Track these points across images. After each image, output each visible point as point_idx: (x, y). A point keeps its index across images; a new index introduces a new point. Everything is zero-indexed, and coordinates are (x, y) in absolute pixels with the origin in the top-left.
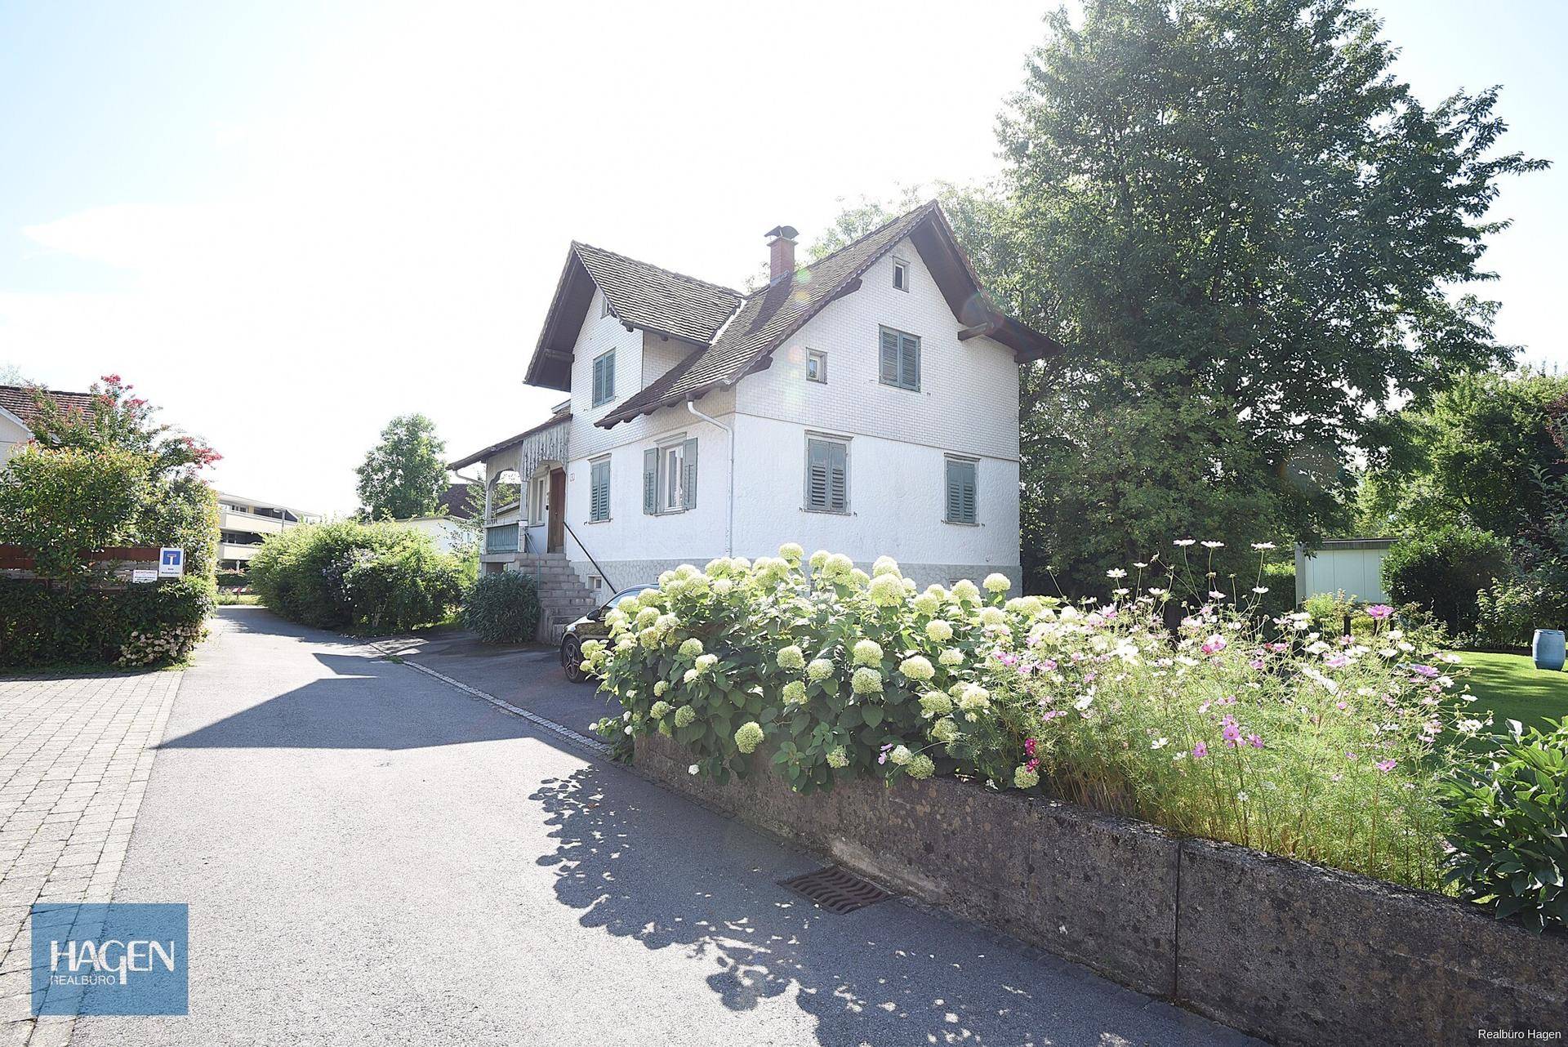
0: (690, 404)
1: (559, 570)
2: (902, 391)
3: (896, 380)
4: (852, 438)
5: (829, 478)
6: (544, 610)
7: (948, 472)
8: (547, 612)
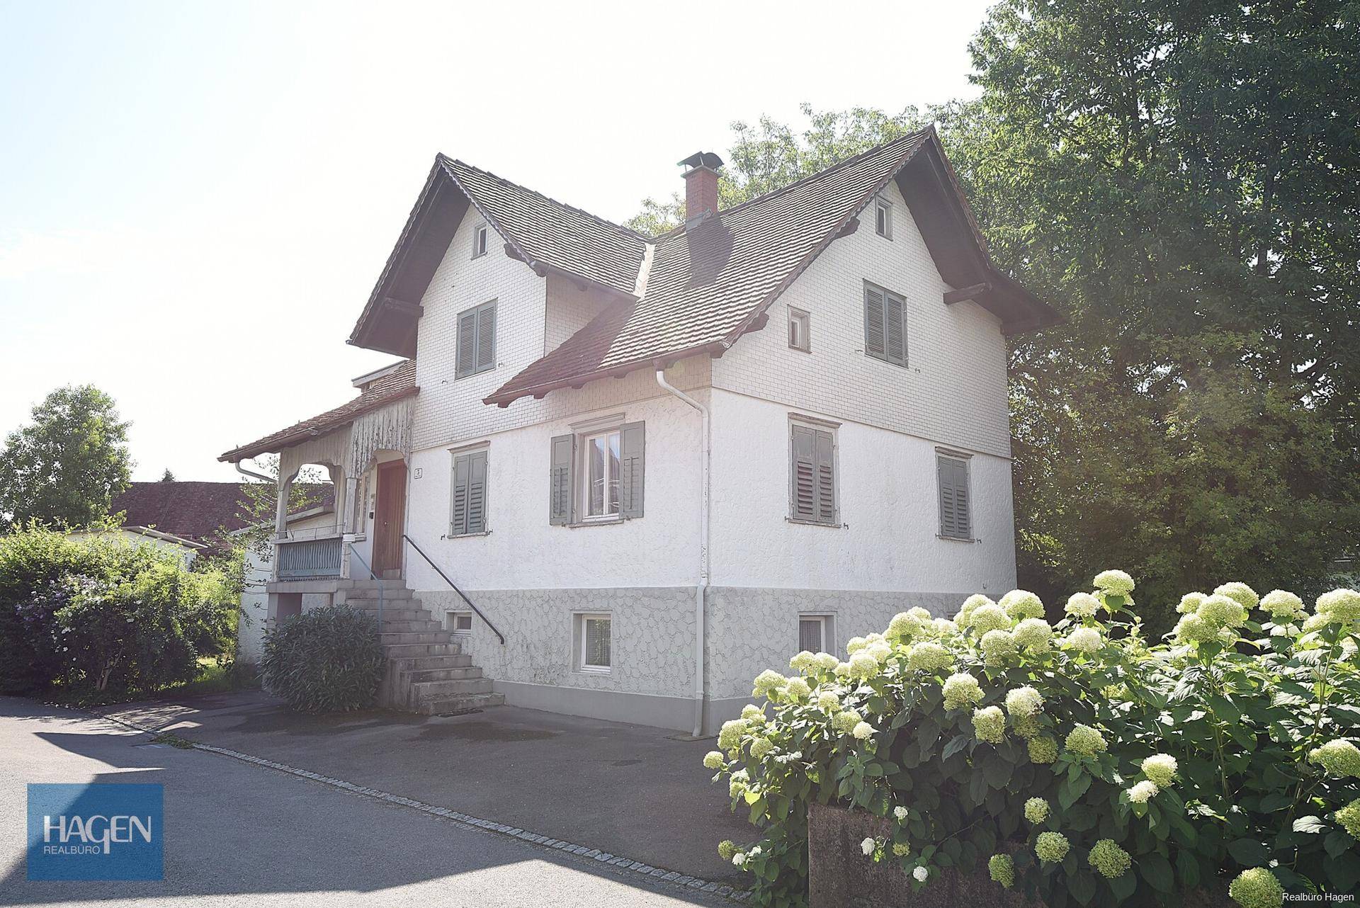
0: (660, 375)
1: (401, 604)
2: (890, 366)
3: (882, 352)
4: (839, 424)
5: (817, 475)
6: (393, 663)
7: (940, 472)
8: (400, 666)
